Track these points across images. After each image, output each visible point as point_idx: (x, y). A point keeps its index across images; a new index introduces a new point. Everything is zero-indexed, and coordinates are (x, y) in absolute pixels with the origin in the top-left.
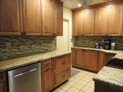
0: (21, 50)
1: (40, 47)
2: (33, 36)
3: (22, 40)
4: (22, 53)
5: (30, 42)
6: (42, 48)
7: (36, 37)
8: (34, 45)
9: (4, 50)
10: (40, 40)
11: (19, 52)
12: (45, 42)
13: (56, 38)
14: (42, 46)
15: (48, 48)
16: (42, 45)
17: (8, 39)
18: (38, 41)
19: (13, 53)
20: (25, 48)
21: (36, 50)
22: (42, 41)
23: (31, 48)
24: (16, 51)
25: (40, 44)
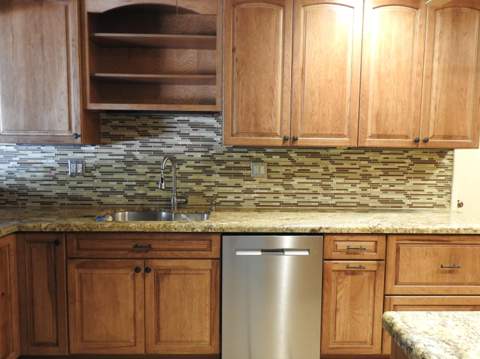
0: (294, 191)
1: (364, 189)
2: (334, 148)
3: (301, 159)
4: (295, 201)
5: (326, 169)
6: (373, 194)
7: (350, 151)
8: (341, 180)
9: (247, 185)
10: (366, 163)
11: (287, 195)
12: (386, 173)
13: (452, 160)
14: (375, 186)
15: (400, 197)
16: (374, 181)
17: (259, 155)
18: (357, 166)
19: (270, 198)
20: (306, 186)
21: (347, 199)
22: (374, 166)
23: (326, 187)
24: (277, 192)
25: (366, 177)
